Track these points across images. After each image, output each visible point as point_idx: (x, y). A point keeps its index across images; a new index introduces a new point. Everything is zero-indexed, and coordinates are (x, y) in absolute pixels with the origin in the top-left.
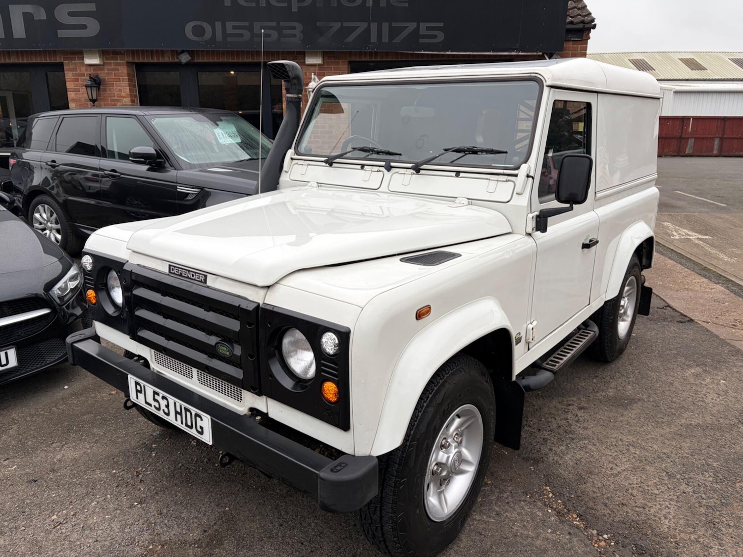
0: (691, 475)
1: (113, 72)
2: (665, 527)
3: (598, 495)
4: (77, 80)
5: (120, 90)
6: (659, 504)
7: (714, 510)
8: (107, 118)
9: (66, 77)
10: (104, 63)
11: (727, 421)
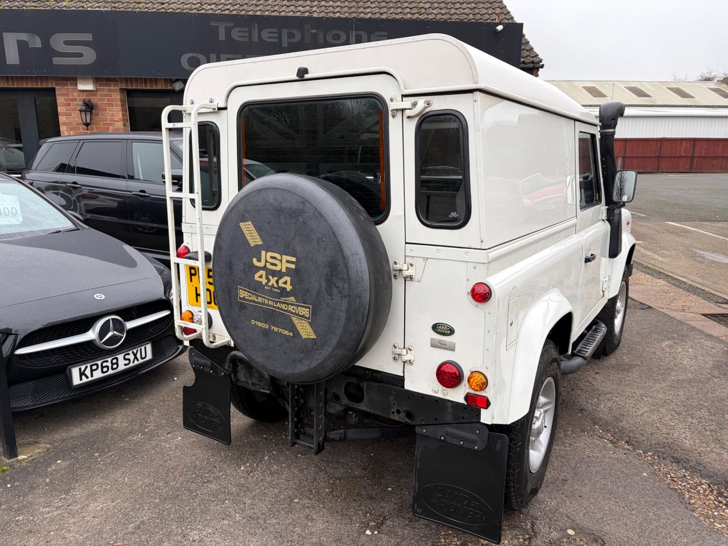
0: (692, 412)
1: (106, 98)
2: (688, 444)
3: (634, 428)
4: (69, 105)
5: (112, 114)
6: (678, 431)
7: (716, 433)
8: (133, 143)
9: (58, 102)
10: (97, 89)
11: (704, 377)
